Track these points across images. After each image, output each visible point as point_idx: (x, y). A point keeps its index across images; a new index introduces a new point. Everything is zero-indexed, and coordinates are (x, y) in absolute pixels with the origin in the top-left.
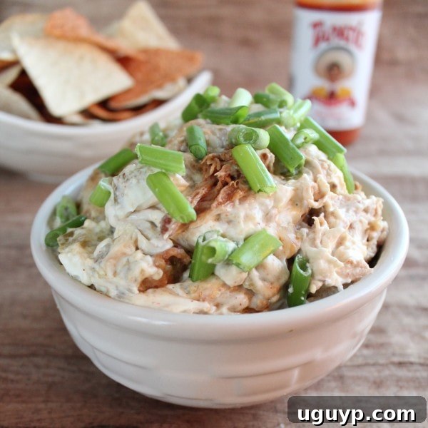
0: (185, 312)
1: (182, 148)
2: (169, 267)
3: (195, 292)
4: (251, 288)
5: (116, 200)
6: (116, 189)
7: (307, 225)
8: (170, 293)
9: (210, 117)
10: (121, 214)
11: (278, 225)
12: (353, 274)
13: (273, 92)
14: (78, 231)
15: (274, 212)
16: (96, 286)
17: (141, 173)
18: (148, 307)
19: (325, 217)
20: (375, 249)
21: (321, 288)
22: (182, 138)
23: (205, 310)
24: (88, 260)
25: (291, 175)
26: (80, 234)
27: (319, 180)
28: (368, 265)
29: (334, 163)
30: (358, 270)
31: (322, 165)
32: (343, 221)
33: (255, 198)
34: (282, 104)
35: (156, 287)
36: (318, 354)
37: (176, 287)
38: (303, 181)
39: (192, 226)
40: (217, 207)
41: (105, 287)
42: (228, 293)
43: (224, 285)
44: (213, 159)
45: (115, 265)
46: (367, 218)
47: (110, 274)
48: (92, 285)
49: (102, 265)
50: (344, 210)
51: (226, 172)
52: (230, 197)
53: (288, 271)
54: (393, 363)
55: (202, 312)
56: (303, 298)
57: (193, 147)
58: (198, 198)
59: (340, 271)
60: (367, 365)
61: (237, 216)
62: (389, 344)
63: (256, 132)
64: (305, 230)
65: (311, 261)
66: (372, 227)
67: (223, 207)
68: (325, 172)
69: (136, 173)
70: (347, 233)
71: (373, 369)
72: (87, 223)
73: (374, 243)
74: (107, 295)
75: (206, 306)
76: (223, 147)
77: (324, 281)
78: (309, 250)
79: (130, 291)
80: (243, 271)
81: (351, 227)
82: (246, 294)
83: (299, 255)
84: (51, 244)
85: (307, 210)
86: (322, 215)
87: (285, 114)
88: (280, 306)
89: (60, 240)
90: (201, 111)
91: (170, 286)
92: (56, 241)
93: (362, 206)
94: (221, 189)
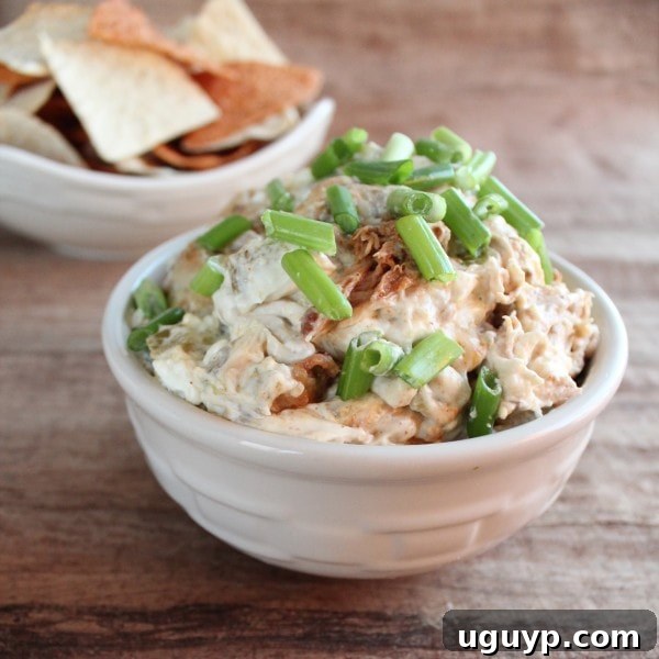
0: (333, 440)
1: (321, 217)
2: (311, 381)
3: (346, 414)
4: (421, 410)
5: (235, 287)
6: (235, 271)
7: (491, 327)
8: (313, 416)
9: (358, 174)
10: (244, 306)
11: (457, 326)
12: (555, 395)
13: (442, 139)
14: (175, 330)
15: (452, 307)
16: (208, 405)
17: (271, 250)
18: (284, 434)
19: (518, 316)
20: (581, 362)
21: (513, 412)
22: (322, 203)
23: (360, 439)
24: (198, 369)
25: (472, 258)
26: (180, 333)
27: (510, 265)
28: (574, 384)
29: (529, 242)
30: (562, 390)
31: (514, 245)
32: (542, 323)
33: (426, 288)
34: (456, 158)
35: (294, 407)
36: (505, 503)
37: (321, 408)
38: (489, 267)
39: (342, 325)
40: (378, 299)
41: (221, 406)
42: (390, 416)
43: (385, 406)
44: (368, 233)
45: (238, 377)
46: (573, 320)
47: (231, 388)
48: (202, 404)
49: (219, 375)
50: (543, 307)
51: (388, 251)
52: (394, 287)
53: (470, 389)
54: (600, 524)
55: (356, 442)
56: (489, 426)
57: (339, 217)
58: (351, 286)
59: (537, 389)
60: (563, 524)
61: (402, 313)
62: (593, 498)
63: (428, 198)
64: (492, 334)
65: (500, 375)
66: (578, 332)
67: (384, 300)
68: (517, 254)
69: (264, 250)
70: (547, 339)
71: (572, 531)
72: (187, 319)
73: (581, 353)
74: (224, 417)
75: (361, 433)
76: (377, 217)
77: (518, 403)
78: (497, 360)
79: (259, 411)
80: (411, 386)
81: (551, 331)
82: (413, 418)
83: (485, 367)
84: (136, 346)
85: (494, 306)
86: (514, 313)
87: (460, 171)
88: (458, 436)
89: (151, 342)
90: (341, 164)
91: (313, 407)
92: (144, 342)
93: (565, 303)
94: (381, 275)
